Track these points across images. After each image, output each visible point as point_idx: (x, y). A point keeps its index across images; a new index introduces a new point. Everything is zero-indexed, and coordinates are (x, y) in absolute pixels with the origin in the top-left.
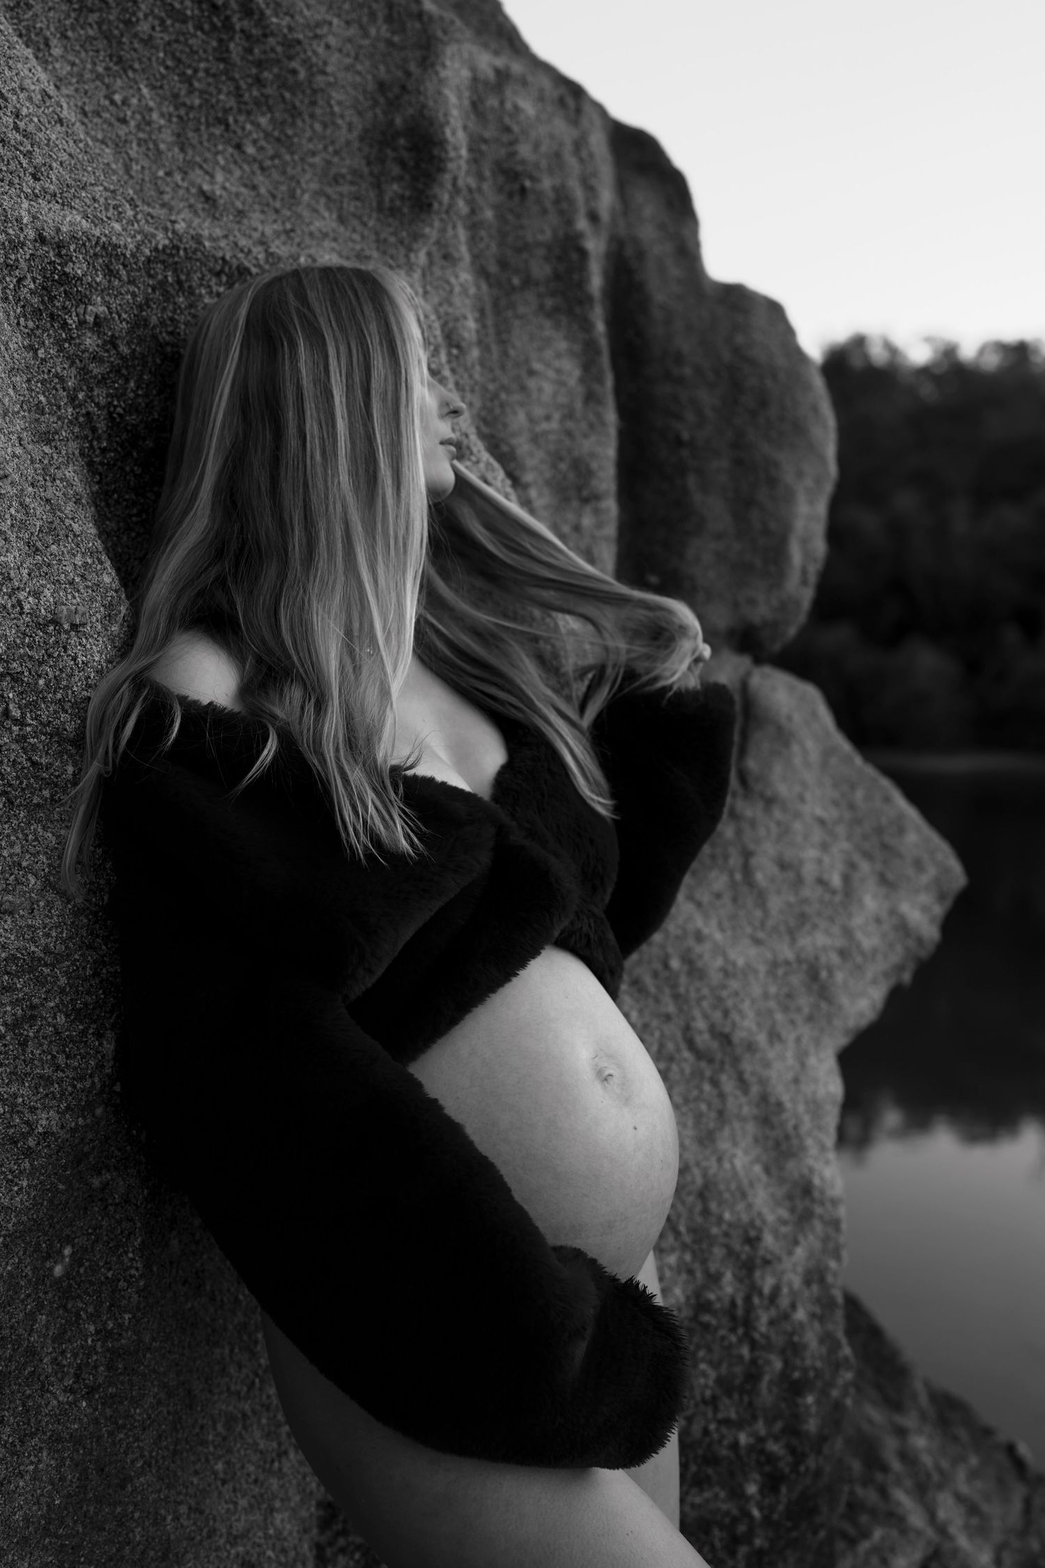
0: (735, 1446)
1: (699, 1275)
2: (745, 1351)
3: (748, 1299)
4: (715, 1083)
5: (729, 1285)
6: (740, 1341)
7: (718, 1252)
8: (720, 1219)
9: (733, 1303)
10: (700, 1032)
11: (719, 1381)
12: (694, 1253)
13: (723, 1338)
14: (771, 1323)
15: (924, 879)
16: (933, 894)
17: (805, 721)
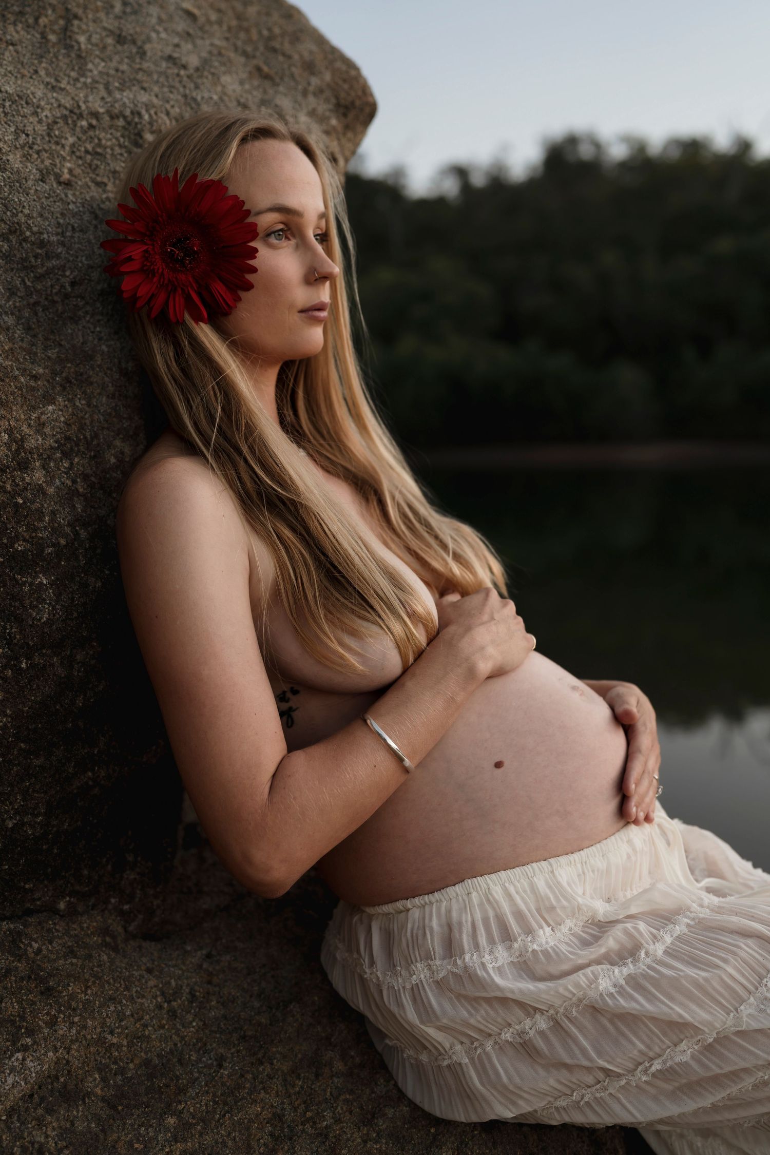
15: (315, 81)
16: (327, 100)
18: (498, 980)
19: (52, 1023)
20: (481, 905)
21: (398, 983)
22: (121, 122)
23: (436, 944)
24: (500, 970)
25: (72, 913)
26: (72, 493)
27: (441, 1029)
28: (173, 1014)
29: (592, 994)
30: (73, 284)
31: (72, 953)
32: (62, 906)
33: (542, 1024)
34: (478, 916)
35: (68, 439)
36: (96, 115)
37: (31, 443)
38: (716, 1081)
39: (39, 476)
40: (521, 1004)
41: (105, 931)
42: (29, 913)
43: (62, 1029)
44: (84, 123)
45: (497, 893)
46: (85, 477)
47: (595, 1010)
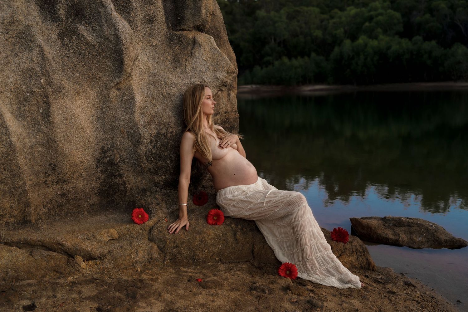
0: (165, 155)
1: (158, 129)
2: (166, 140)
3: (167, 133)
4: (167, 101)
5: (164, 130)
7: (162, 126)
8: (164, 121)
9: (164, 133)
10: (164, 93)
11: (161, 145)
12: (158, 126)
13: (162, 138)
14: (170, 136)
15: (224, 70)
16: (226, 72)
17: (207, 43)
20: (229, 190)
21: (220, 199)
23: (224, 195)
24: (230, 197)
27: (225, 204)
29: (241, 198)
33: (236, 202)
34: (229, 192)
36: (188, 83)
38: (256, 209)
40: (233, 200)
44: (187, 85)
45: (231, 188)
47: (241, 200)
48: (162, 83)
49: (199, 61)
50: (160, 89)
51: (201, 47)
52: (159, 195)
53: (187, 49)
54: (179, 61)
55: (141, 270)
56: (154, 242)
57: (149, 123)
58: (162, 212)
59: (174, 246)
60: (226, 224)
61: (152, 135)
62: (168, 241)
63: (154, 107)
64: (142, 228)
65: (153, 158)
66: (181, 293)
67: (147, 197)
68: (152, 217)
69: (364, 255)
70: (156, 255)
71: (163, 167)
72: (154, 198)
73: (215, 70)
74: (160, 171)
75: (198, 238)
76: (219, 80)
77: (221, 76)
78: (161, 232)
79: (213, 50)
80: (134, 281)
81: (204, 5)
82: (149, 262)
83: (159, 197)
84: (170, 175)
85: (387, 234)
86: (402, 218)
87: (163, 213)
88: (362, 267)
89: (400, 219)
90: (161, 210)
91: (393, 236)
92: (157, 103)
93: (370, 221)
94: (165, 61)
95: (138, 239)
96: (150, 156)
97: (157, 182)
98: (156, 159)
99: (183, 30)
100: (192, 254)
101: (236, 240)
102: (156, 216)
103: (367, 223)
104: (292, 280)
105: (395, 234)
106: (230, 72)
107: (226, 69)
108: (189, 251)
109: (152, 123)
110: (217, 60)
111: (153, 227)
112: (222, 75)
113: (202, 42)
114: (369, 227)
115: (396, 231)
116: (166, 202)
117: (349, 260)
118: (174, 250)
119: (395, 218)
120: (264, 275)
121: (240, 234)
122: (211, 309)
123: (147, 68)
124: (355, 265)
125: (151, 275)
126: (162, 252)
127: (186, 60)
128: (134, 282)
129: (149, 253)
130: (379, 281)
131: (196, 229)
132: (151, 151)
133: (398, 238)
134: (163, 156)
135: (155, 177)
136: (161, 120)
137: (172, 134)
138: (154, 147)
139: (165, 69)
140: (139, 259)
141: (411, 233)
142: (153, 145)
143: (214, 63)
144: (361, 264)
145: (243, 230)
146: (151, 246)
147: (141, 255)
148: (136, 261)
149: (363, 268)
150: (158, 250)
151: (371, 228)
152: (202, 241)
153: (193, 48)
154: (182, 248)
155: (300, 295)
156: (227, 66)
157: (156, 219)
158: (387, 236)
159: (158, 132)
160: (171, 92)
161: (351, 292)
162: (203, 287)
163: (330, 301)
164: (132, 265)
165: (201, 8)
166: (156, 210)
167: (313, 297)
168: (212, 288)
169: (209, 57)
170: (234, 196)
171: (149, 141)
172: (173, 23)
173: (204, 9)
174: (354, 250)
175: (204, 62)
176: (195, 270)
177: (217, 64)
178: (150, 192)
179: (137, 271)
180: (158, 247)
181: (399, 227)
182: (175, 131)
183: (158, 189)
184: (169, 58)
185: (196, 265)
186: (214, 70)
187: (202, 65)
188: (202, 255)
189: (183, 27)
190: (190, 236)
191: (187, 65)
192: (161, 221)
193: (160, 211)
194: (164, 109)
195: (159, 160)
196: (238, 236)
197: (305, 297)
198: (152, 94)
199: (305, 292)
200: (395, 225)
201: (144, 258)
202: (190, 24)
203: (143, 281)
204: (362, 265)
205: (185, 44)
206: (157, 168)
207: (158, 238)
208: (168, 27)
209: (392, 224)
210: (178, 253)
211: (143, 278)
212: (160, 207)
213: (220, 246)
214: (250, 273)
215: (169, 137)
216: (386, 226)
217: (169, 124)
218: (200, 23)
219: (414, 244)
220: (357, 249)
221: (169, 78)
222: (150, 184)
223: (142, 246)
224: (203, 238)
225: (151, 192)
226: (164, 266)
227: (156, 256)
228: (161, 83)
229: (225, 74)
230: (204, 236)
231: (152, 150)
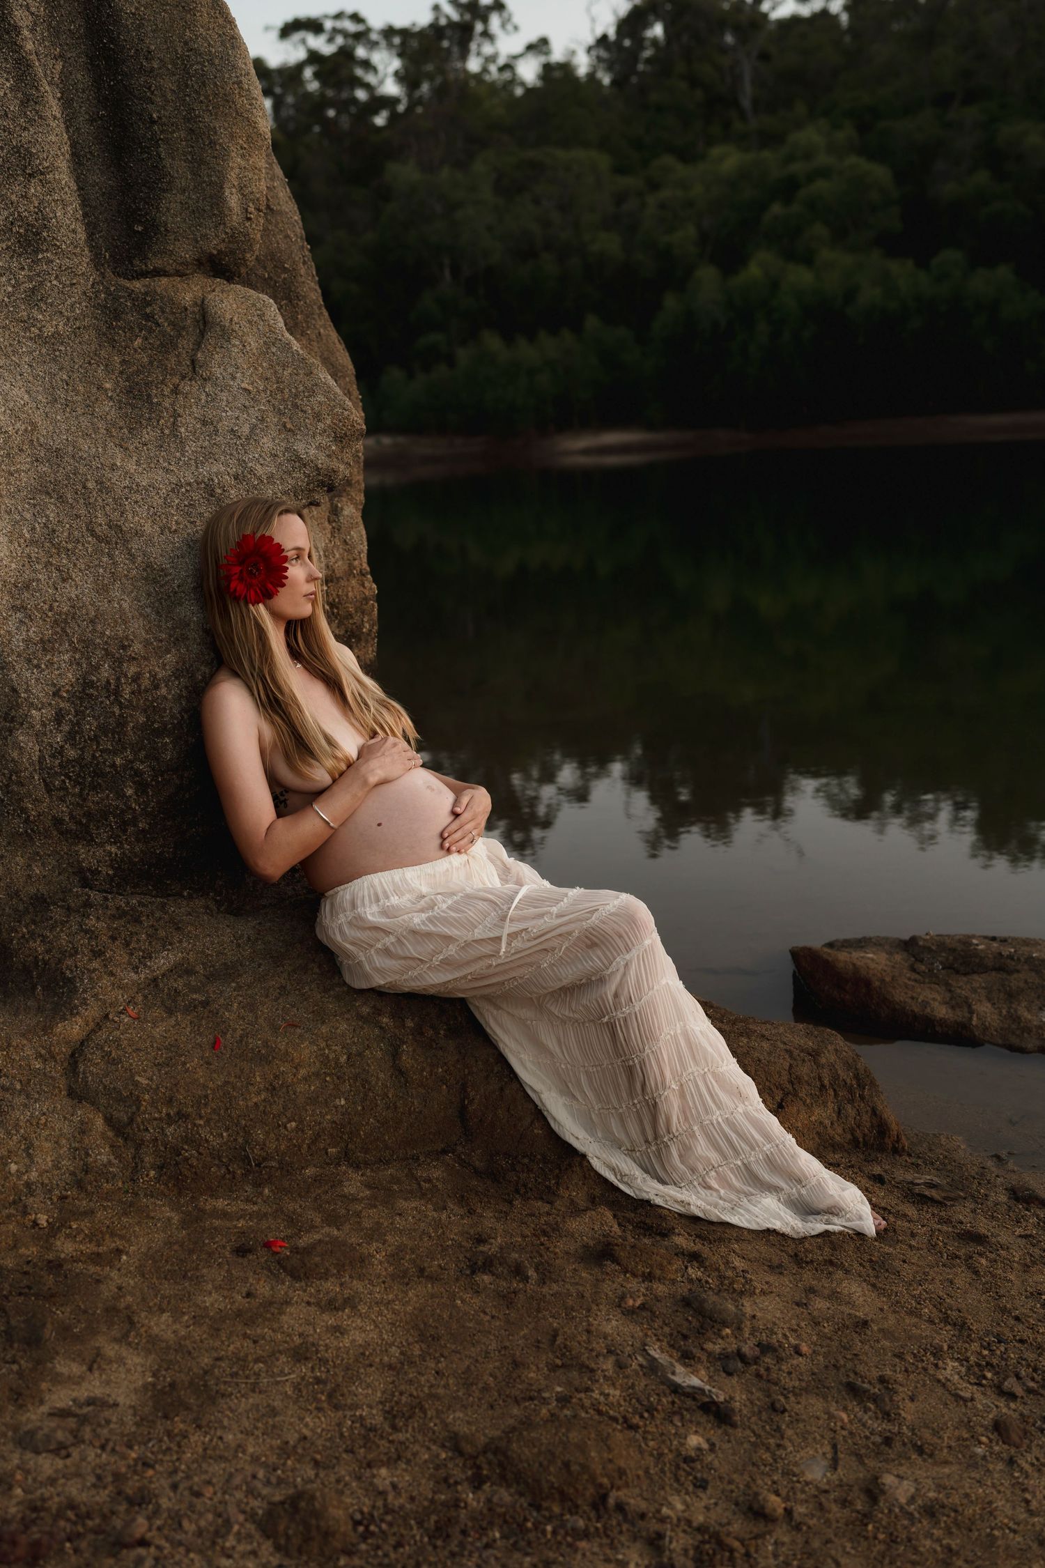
0: (113, 765)
1: (84, 665)
2: (117, 710)
3: (118, 679)
4: (110, 556)
5: (106, 671)
6: (112, 704)
7: (100, 653)
8: (103, 634)
9: (108, 682)
10: (101, 525)
11: (98, 727)
12: (82, 654)
13: (102, 702)
14: (133, 693)
15: (321, 425)
16: (328, 436)
17: (250, 322)
18: (370, 917)
19: (180, 942)
20: (368, 888)
22: (203, 486)
23: (347, 905)
24: (373, 914)
25: (190, 897)
26: (180, 696)
28: (239, 946)
29: (411, 925)
30: (179, 586)
31: (190, 914)
32: (185, 894)
34: (366, 893)
35: (177, 670)
36: (189, 484)
37: (160, 676)
38: (468, 963)
39: (164, 691)
40: (383, 929)
41: (207, 907)
42: (169, 895)
43: (185, 945)
44: (183, 490)
45: (376, 882)
46: (186, 687)
47: (414, 932)
48: (90, 485)
49: (224, 396)
50: (83, 512)
51: (229, 341)
52: (98, 918)
53: (175, 347)
54: (149, 396)
55: (51, 1220)
56: (93, 1104)
57: (50, 646)
58: (113, 984)
59: (168, 1115)
60: (360, 1017)
61: (60, 690)
62: (147, 1097)
63: (64, 580)
64: (43, 1052)
65: (70, 778)
66: (212, 1305)
67: (52, 928)
68: (76, 1007)
69: (862, 1097)
70: (103, 1155)
71: (111, 813)
72: (82, 930)
73: (290, 430)
74: (98, 828)
75: (258, 1079)
76: (305, 465)
77: (312, 452)
78: (115, 1062)
79: (274, 350)
80: (26, 1268)
81: (232, 176)
82: (80, 1185)
83: (101, 925)
84: (138, 840)
85: (925, 1004)
86: (975, 941)
87: (119, 987)
88: (859, 1142)
89: (966, 941)
90: (112, 974)
91: (950, 1011)
92: (75, 565)
93: (862, 955)
94: (93, 398)
95: (28, 1097)
96: (56, 772)
97: (89, 869)
98: (80, 783)
99: (158, 273)
100: (240, 1140)
101: (399, 1072)
102: (91, 1001)
103: (854, 965)
104: (615, 1216)
105: (955, 1002)
106: (345, 434)
107: (328, 422)
108: (227, 1129)
109: (60, 645)
110: (293, 390)
111: (82, 1044)
112: (317, 448)
113: (231, 320)
114: (860, 981)
115: (959, 991)
116: (127, 944)
117: (813, 1118)
118: (169, 1131)
119: (948, 941)
120: (510, 1202)
121: (414, 1051)
122: (335, 1366)
123: (26, 430)
124: (832, 1138)
125: (90, 1238)
126: (126, 1139)
127: (176, 391)
128: (26, 1273)
129: (76, 1149)
130: (925, 1196)
131: (247, 1043)
132: (61, 752)
133: (967, 1015)
134: (108, 769)
135: (81, 850)
136: (94, 630)
137: (139, 686)
138: (71, 737)
139: (96, 430)
140: (41, 1175)
141: (1011, 996)
142: (66, 728)
143: (283, 400)
144: (852, 1131)
145: (422, 1034)
146: (82, 1122)
147: (45, 1160)
148: (28, 1185)
149: (861, 1145)
150: (110, 1134)
151: (868, 983)
152: (274, 1089)
153: (198, 345)
154: (202, 1122)
155: (654, 1278)
156: (332, 410)
157: (92, 1012)
158: (928, 1010)
159: (84, 679)
160: (126, 520)
161: (834, 1249)
162: (295, 1277)
163: (763, 1292)
164: (14, 1202)
165: (222, 188)
166: (91, 979)
167: (700, 1281)
168: (325, 1276)
169: (261, 378)
170: (385, 913)
171: (48, 713)
172: (117, 247)
173: (234, 190)
174: (826, 1082)
175: (243, 400)
176: (255, 1203)
177: (295, 406)
178: (62, 907)
179: (35, 1224)
180: (109, 1120)
181: (965, 974)
182: (150, 672)
183: (95, 896)
184: (108, 386)
185: (258, 1185)
186: (285, 427)
187: (238, 408)
188: (278, 1140)
189: (156, 262)
190: (229, 1074)
191: (180, 411)
192: (111, 1017)
193: (106, 981)
194: (103, 590)
195: (94, 788)
196: (406, 1060)
197: (673, 1282)
198: (54, 531)
199: (670, 1263)
200: (950, 967)
201: (59, 1169)
202: (185, 251)
203: (60, 1266)
204: (858, 1134)
205: (168, 330)
206: (88, 815)
207: (105, 1087)
208: (97, 262)
209: (941, 963)
210: (187, 1140)
211: (63, 1256)
212: (105, 966)
213: (343, 1102)
214: (462, 1200)
215: (127, 697)
216: (918, 973)
217: (124, 647)
218: (222, 246)
219: (1026, 1035)
220: (835, 1077)
221: (113, 467)
222: (61, 877)
223: (45, 1124)
224: (276, 1077)
225: (69, 909)
226: (137, 1194)
227: (105, 1159)
228: (85, 487)
229: (325, 441)
230: (282, 1069)
231: (62, 747)
